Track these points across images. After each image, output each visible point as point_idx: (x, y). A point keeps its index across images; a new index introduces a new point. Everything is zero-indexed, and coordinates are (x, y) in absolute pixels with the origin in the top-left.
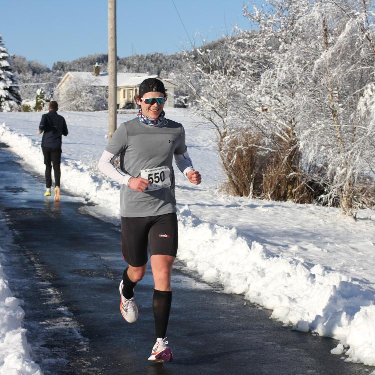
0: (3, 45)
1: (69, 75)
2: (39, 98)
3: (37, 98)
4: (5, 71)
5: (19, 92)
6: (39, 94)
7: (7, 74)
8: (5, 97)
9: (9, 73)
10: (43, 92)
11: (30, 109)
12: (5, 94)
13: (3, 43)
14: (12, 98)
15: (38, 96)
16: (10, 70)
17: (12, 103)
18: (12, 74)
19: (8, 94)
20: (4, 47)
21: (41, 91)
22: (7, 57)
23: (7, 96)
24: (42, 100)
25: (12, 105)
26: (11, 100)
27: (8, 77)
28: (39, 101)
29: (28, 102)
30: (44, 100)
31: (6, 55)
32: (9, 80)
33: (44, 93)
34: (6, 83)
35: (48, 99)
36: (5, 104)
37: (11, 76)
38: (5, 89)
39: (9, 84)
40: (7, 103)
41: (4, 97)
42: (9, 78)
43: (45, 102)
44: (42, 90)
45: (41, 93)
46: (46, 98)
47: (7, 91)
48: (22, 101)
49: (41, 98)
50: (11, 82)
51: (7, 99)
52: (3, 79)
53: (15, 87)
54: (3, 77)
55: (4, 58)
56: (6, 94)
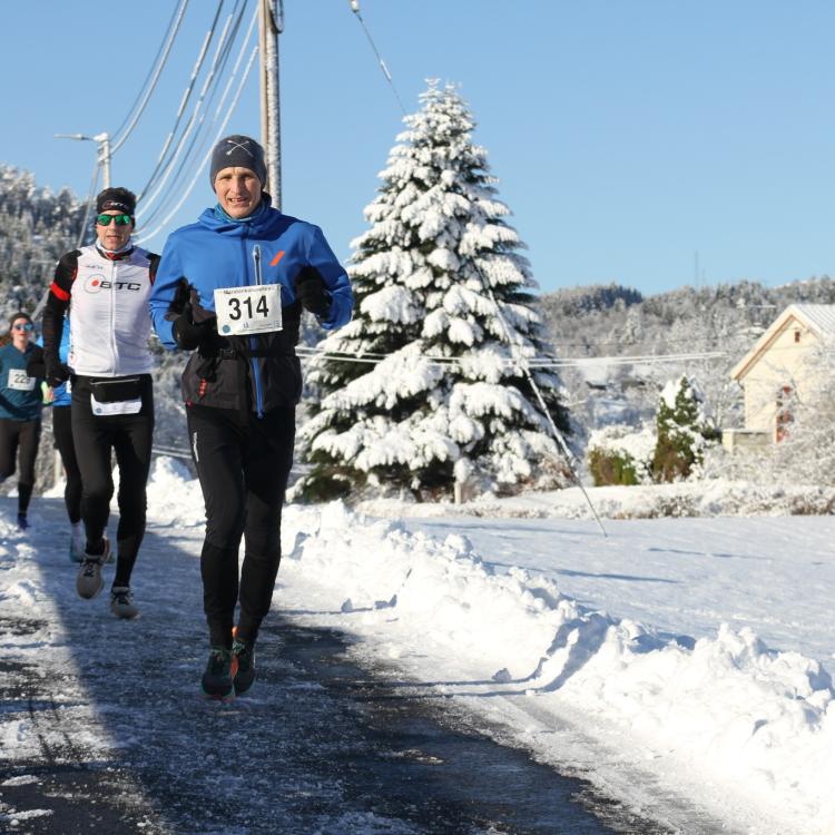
0: (490, 190)
1: (792, 318)
2: (670, 422)
3: (661, 420)
4: (503, 304)
5: (563, 391)
6: (671, 404)
7: (514, 315)
8: (507, 413)
9: (521, 311)
10: (688, 394)
11: (632, 470)
12: (505, 401)
13: (490, 182)
14: (535, 418)
15: (668, 413)
16: (524, 299)
17: (537, 440)
18: (534, 317)
19: (517, 404)
20: (494, 201)
21: (679, 388)
22: (510, 244)
23: (514, 411)
24: (685, 429)
25: (537, 448)
26: (531, 427)
27: (517, 328)
28: (672, 433)
29: (616, 436)
30: (695, 429)
31: (507, 234)
32: (520, 339)
33: (695, 399)
34: (509, 355)
35: (710, 423)
36: (506, 446)
37: (530, 323)
38: (505, 381)
39: (522, 358)
40: (513, 439)
41: (500, 416)
42: (522, 332)
43: (697, 437)
44: (685, 384)
45: (680, 398)
46: (701, 419)
47: (512, 389)
48: (584, 435)
49: (680, 420)
50: (531, 351)
51: (517, 423)
52: (495, 337)
53: (545, 371)
54: (497, 327)
55: (499, 248)
56: (509, 403)
